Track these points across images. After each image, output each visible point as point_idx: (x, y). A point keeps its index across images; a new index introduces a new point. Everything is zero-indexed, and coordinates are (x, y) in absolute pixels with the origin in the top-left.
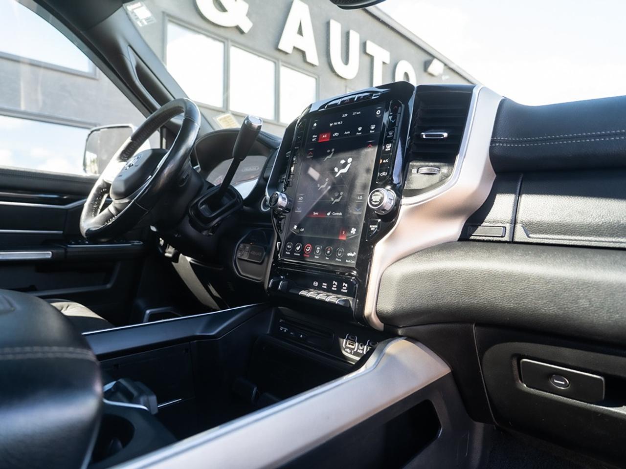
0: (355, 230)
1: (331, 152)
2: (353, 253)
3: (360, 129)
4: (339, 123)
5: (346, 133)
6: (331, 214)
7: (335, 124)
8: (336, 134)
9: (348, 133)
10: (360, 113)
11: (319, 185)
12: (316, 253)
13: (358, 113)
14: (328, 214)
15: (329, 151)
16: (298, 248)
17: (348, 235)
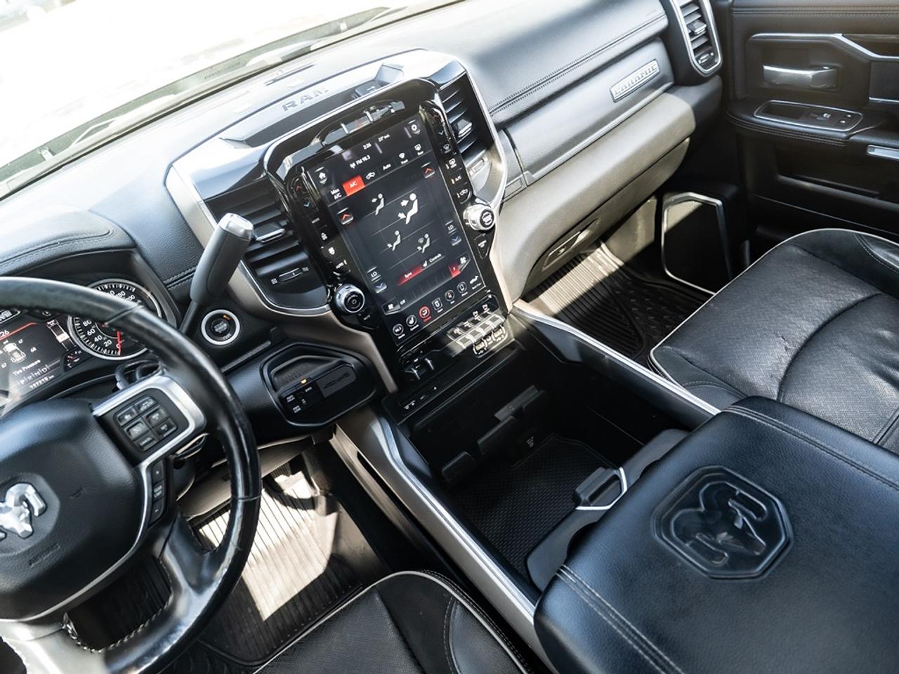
0: (464, 258)
1: (379, 201)
2: (474, 278)
3: (402, 156)
4: (365, 159)
5: (385, 168)
6: (428, 263)
7: (359, 162)
8: (370, 175)
9: (389, 166)
10: (388, 136)
11: (390, 245)
12: (437, 308)
13: (386, 137)
14: (425, 265)
15: (374, 200)
16: (411, 322)
17: (460, 267)
